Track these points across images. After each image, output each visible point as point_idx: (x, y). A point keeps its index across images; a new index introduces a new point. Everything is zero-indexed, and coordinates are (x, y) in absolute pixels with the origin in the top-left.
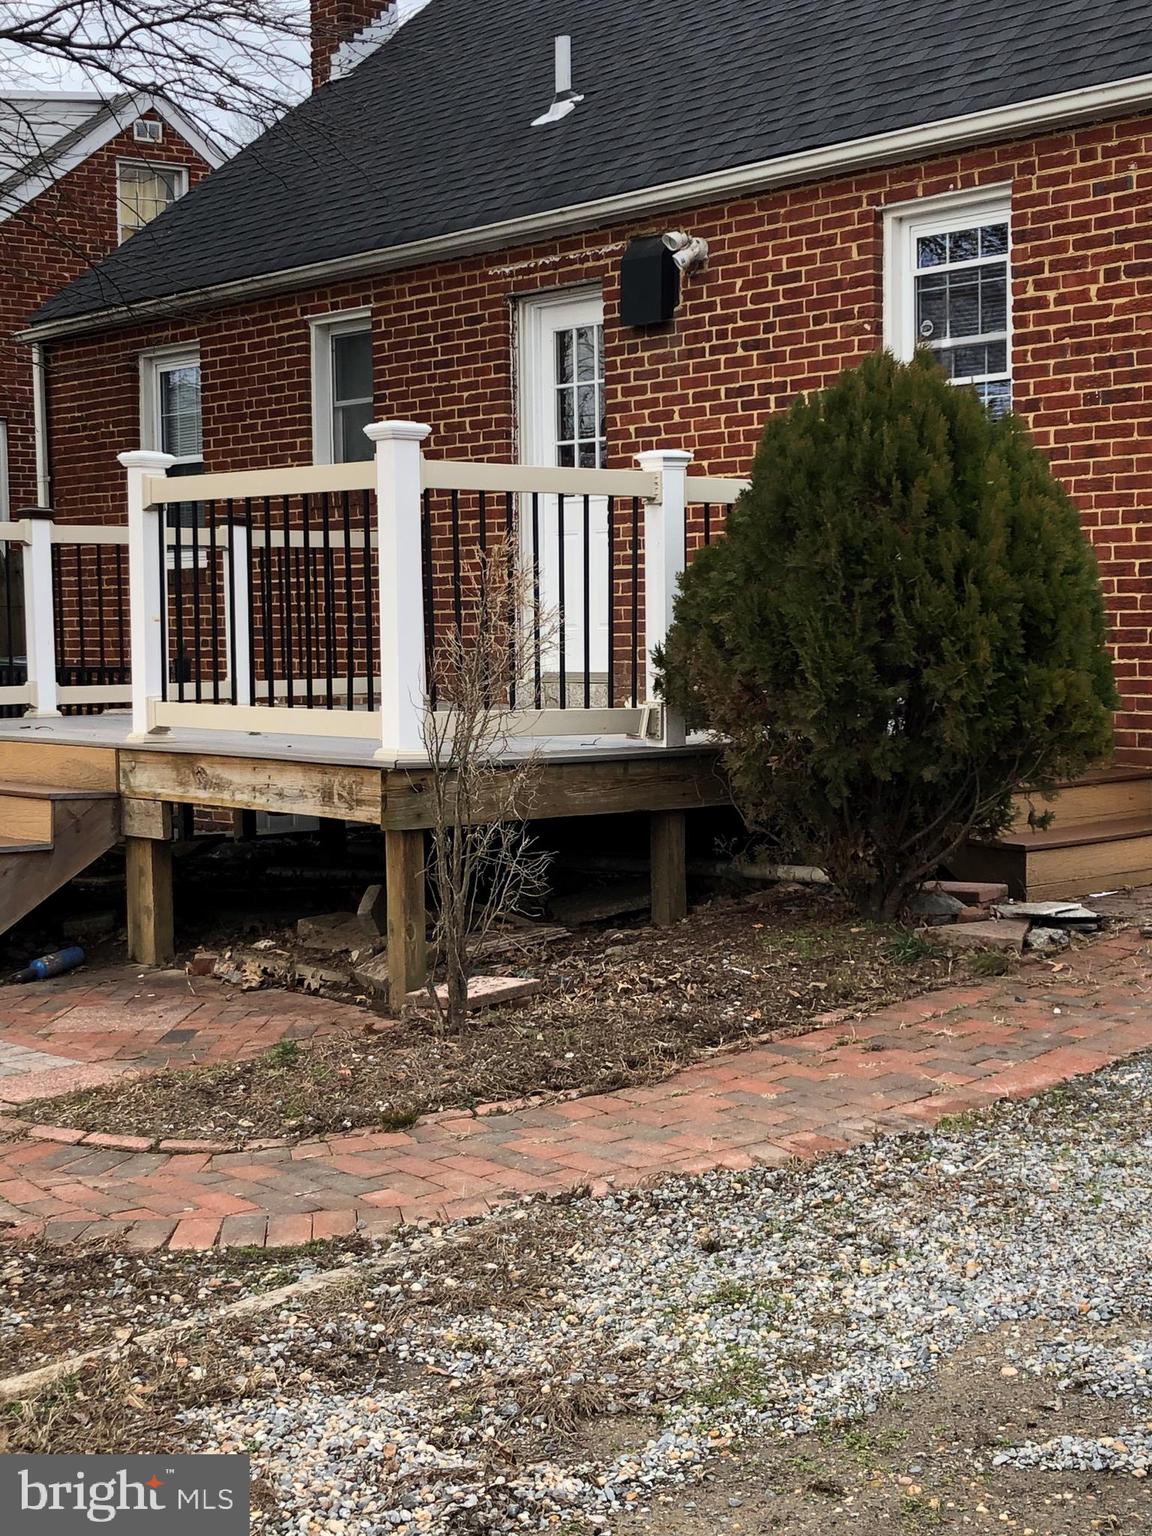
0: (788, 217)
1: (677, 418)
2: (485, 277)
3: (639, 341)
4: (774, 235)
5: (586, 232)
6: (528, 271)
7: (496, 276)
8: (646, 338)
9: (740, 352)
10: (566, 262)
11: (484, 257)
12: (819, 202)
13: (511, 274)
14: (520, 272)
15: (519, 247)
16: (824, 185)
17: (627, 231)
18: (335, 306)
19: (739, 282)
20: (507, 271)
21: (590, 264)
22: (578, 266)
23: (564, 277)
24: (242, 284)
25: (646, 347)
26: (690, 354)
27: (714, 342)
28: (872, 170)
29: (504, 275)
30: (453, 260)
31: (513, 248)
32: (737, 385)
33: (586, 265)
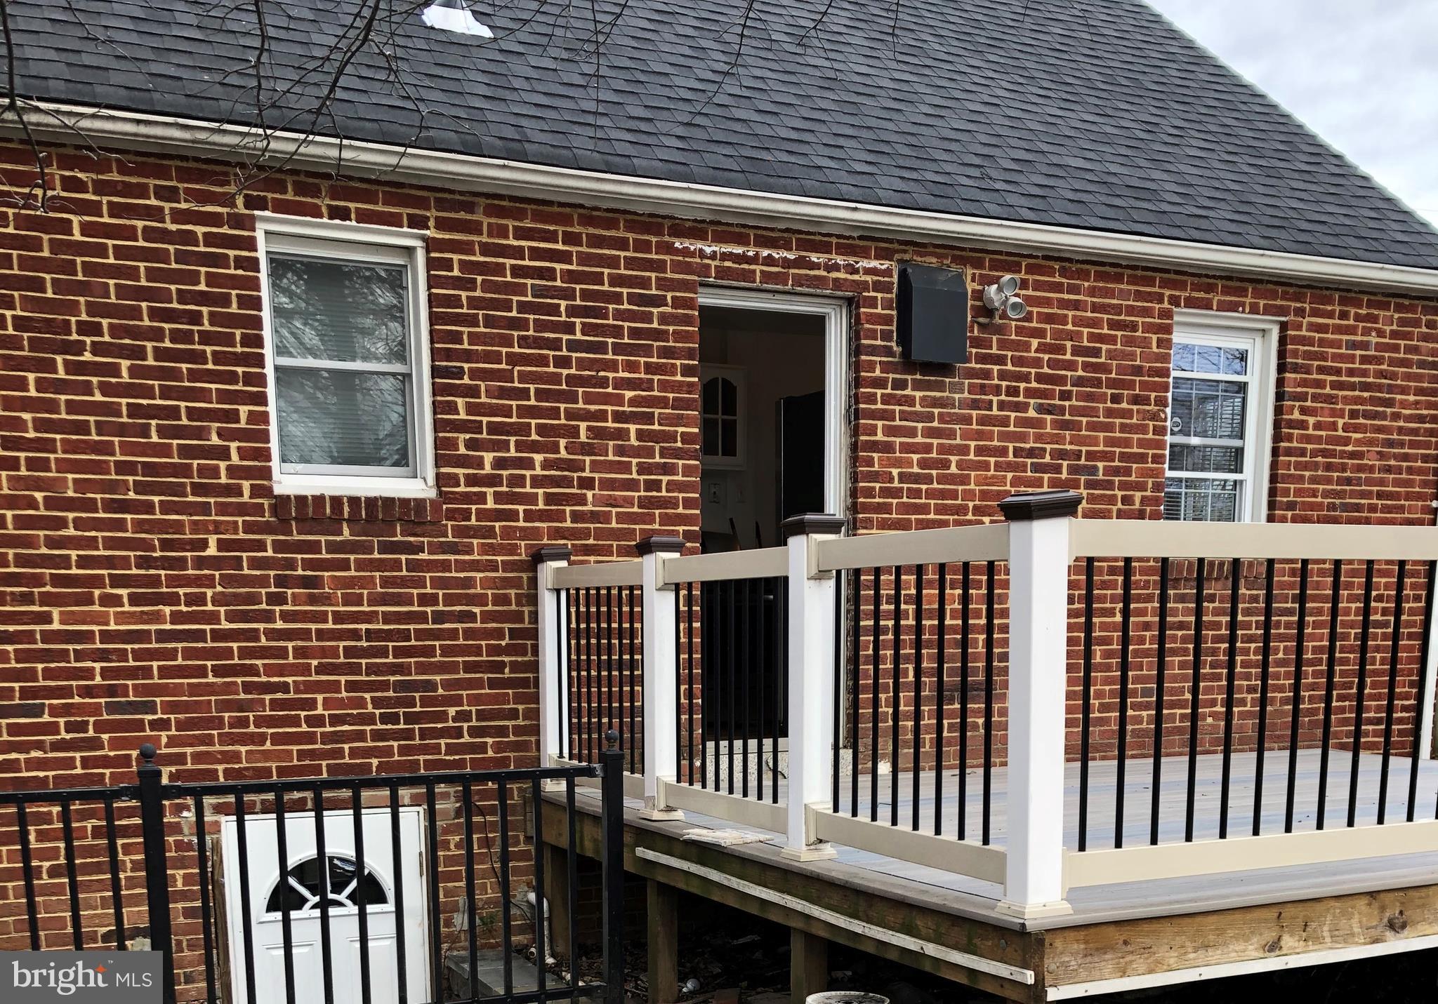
0: (1092, 292)
1: (953, 469)
2: (669, 249)
3: (909, 377)
4: (1076, 305)
5: (838, 236)
6: (742, 258)
7: (685, 252)
8: (918, 377)
9: (1032, 413)
10: (801, 263)
11: (667, 223)
12: (1122, 286)
13: (713, 256)
14: (725, 256)
15: (727, 224)
16: (1130, 272)
17: (898, 251)
18: (336, 213)
19: (1035, 343)
20: (708, 250)
21: (841, 275)
22: (823, 273)
23: (798, 281)
24: (138, 122)
25: (918, 386)
26: (975, 405)
27: (1003, 397)
28: (1177, 272)
29: (702, 254)
30: (608, 210)
31: (719, 223)
32: (1028, 446)
33: (834, 275)
